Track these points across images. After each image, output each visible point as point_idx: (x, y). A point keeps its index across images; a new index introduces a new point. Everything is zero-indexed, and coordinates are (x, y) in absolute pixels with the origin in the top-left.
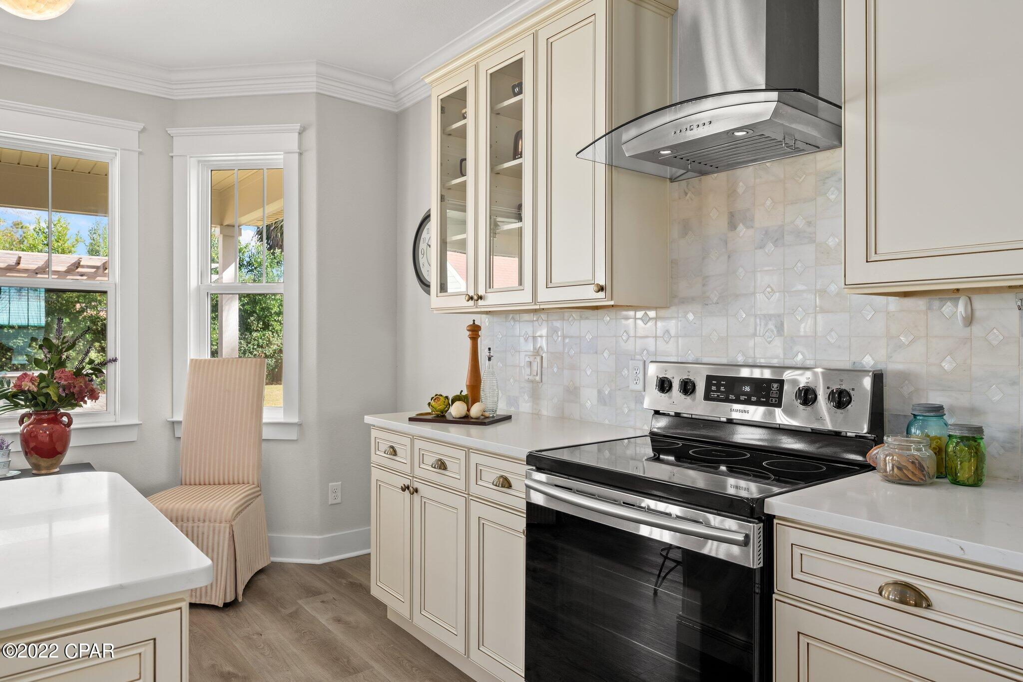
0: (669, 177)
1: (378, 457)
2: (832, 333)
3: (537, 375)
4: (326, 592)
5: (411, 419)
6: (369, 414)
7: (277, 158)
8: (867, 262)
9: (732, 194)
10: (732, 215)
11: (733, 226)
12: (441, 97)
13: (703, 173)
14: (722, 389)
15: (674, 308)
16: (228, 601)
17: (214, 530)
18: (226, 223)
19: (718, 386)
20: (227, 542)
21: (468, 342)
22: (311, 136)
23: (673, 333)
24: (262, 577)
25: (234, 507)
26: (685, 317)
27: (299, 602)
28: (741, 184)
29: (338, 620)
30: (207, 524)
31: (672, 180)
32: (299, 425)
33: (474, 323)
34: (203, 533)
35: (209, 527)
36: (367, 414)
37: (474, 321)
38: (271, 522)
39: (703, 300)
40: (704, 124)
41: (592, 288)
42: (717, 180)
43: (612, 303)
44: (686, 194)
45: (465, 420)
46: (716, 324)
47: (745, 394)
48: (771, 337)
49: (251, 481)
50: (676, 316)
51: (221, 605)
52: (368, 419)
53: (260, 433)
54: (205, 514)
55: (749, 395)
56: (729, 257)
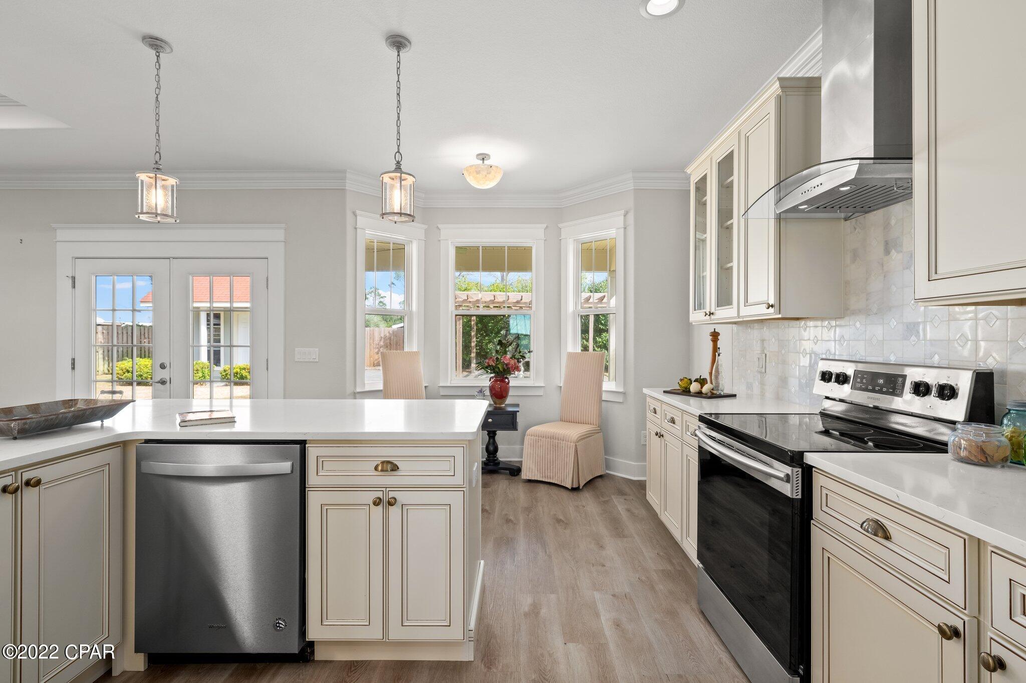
0: (843, 217)
1: (650, 415)
2: (962, 338)
3: (762, 367)
4: (629, 495)
5: (665, 392)
6: (647, 387)
7: (612, 232)
8: (929, 280)
9: (887, 226)
10: (887, 243)
11: (887, 252)
12: (695, 182)
13: (866, 212)
14: (864, 381)
15: (847, 318)
16: (574, 487)
17: (568, 446)
18: (612, 270)
19: (862, 378)
20: (573, 455)
21: (711, 343)
22: (631, 217)
23: (846, 337)
24: (600, 480)
25: (578, 436)
26: (855, 325)
27: (613, 496)
28: (893, 217)
29: (628, 510)
30: (564, 442)
31: (846, 219)
32: (624, 394)
33: (715, 331)
34: (562, 447)
35: (565, 444)
36: (644, 388)
37: (715, 329)
38: (607, 449)
39: (866, 312)
40: (818, 186)
41: (765, 306)
42: (876, 217)
43: (780, 316)
44: (855, 229)
45: (699, 394)
46: (877, 331)
47: (879, 385)
48: (914, 341)
49: (595, 423)
50: (848, 324)
51: (570, 488)
52: (645, 391)
53: (601, 397)
54: (564, 437)
55: (882, 386)
56: (885, 277)
